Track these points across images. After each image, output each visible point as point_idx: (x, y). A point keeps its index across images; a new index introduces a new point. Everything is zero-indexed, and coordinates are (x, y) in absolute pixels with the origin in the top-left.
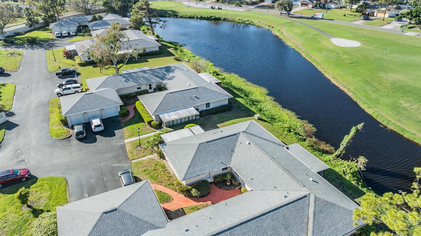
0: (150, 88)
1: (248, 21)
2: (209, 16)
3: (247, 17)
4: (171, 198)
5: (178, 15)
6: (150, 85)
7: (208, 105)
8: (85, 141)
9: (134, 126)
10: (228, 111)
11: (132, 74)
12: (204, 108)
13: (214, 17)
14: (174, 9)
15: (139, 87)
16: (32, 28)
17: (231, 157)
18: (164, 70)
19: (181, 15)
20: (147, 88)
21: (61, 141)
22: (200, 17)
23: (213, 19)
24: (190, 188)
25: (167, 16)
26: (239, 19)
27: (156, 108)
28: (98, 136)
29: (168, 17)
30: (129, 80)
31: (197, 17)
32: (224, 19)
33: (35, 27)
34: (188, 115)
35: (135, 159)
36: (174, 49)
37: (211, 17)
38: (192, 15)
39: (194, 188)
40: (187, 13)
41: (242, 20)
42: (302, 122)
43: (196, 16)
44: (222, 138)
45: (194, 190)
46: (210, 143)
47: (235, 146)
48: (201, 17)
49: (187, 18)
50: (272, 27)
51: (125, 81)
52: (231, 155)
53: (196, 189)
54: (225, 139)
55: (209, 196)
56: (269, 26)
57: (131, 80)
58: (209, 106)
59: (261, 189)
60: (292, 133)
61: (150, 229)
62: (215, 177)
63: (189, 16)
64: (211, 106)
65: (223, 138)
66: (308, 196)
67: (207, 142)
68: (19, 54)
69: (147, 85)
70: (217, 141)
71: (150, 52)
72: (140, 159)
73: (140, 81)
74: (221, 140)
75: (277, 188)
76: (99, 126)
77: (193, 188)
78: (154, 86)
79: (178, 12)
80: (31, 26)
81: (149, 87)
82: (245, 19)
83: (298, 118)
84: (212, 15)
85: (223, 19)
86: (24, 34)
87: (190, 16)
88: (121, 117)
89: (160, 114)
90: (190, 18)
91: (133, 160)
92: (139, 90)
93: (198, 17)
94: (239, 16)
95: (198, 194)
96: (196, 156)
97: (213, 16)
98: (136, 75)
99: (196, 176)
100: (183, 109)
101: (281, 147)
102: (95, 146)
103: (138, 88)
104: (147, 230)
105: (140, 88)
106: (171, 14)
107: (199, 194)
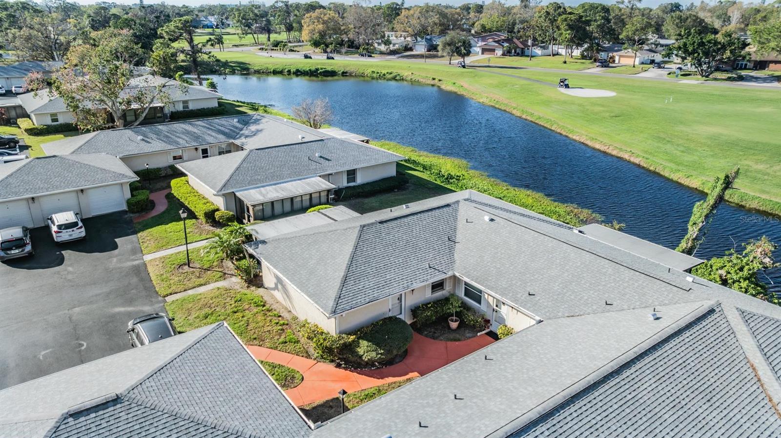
1: (391, 73)
2: (313, 68)
3: (388, 67)
4: (297, 376)
5: (250, 69)
6: (205, 151)
7: (351, 174)
8: (27, 265)
9: (167, 226)
11: (161, 127)
13: (324, 70)
14: (242, 60)
15: (178, 153)
17: (452, 253)
18: (235, 120)
19: (256, 68)
22: (294, 70)
23: (320, 72)
24: (353, 341)
25: (228, 71)
26: (373, 72)
27: (227, 177)
28: (67, 253)
29: (231, 73)
30: (151, 139)
31: (289, 71)
32: (343, 73)
34: (310, 190)
35: (176, 293)
37: (317, 70)
38: (279, 68)
39: (362, 339)
40: (267, 65)
41: (378, 73)
42: (565, 206)
43: (286, 70)
44: (415, 214)
45: (364, 344)
46: (389, 224)
47: (455, 230)
48: (298, 71)
50: (440, 80)
51: (143, 140)
52: (451, 250)
53: (369, 341)
54: (426, 214)
55: (409, 360)
56: (434, 79)
57: (156, 138)
58: (354, 180)
59: (566, 315)
62: (415, 311)
63: (272, 70)
64: (360, 180)
65: (420, 212)
66: (717, 310)
67: (381, 222)
69: (196, 149)
70: (405, 220)
71: (198, 110)
72: (190, 292)
73: (179, 140)
74: (414, 217)
75: (615, 303)
77: (359, 338)
79: (249, 64)
81: (201, 156)
82: (384, 72)
83: (555, 201)
84: (319, 67)
85: (340, 72)
87: (274, 71)
88: (133, 212)
89: (238, 191)
91: (171, 294)
92: (178, 162)
93: (292, 70)
94: (372, 66)
95: (377, 354)
96: (358, 253)
97: (321, 69)
99: (368, 300)
100: (295, 180)
101: (565, 229)
102: (58, 273)
103: (175, 158)
105: (180, 157)
106: (234, 66)
107: (381, 354)
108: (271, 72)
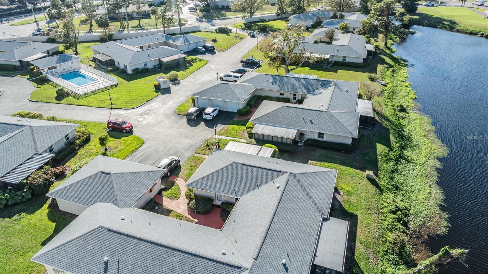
0: (295, 98)
4: (178, 198)
5: (455, 28)
6: (295, 95)
7: (321, 135)
10: (343, 153)
11: (285, 78)
12: (316, 137)
14: (456, 20)
15: (282, 92)
16: (280, 17)
17: (250, 191)
18: (320, 83)
19: (459, 28)
20: (291, 97)
21: (177, 116)
24: (193, 198)
25: (439, 26)
27: (261, 116)
28: (203, 123)
29: (440, 28)
30: (276, 83)
33: (282, 16)
34: (282, 135)
35: (199, 154)
36: (387, 66)
38: (477, 30)
40: (469, 27)
42: (437, 212)
43: (481, 33)
44: (261, 168)
46: (245, 167)
47: (266, 183)
49: (466, 33)
51: (272, 83)
52: (253, 189)
53: (195, 201)
54: (264, 170)
57: (278, 83)
58: (323, 137)
60: (394, 216)
61: (112, 203)
62: (224, 203)
63: (469, 31)
64: (325, 139)
65: (263, 168)
67: (243, 164)
68: (241, 38)
69: (291, 93)
70: (253, 168)
71: (350, 63)
72: (202, 156)
73: (285, 86)
74: (258, 169)
76: (208, 114)
78: (299, 97)
79: (457, 24)
80: (278, 15)
81: (293, 96)
83: (440, 206)
86: (267, 22)
87: (471, 32)
88: (237, 114)
90: (471, 33)
92: (282, 96)
96: (220, 171)
98: (287, 80)
100: (285, 128)
101: (317, 214)
102: (193, 130)
103: (281, 94)
104: (110, 202)
105: (283, 94)
106: (446, 25)
107: (194, 208)
108: (468, 33)
